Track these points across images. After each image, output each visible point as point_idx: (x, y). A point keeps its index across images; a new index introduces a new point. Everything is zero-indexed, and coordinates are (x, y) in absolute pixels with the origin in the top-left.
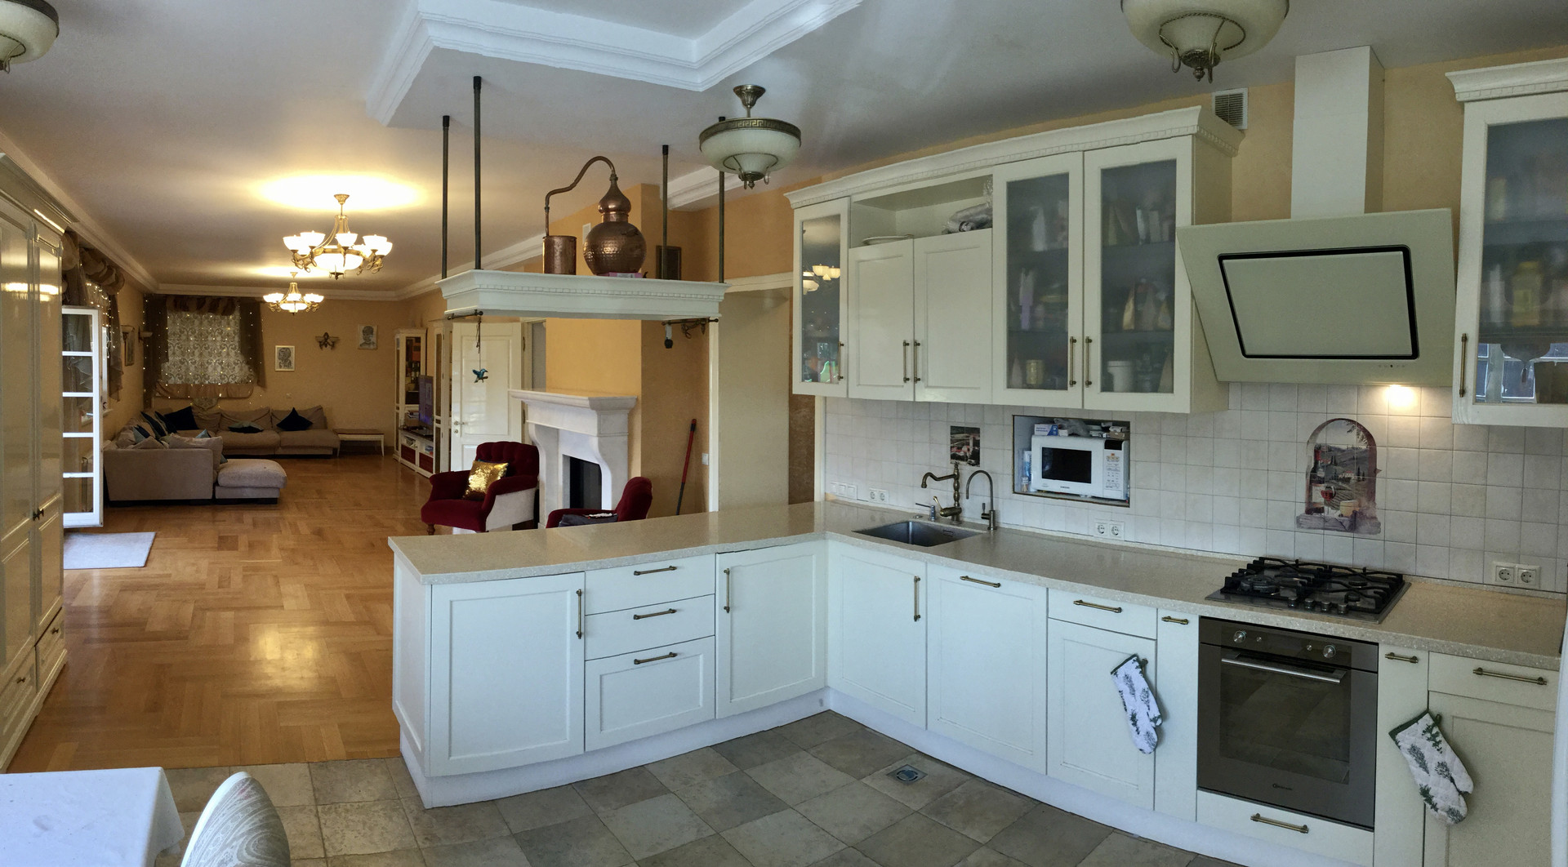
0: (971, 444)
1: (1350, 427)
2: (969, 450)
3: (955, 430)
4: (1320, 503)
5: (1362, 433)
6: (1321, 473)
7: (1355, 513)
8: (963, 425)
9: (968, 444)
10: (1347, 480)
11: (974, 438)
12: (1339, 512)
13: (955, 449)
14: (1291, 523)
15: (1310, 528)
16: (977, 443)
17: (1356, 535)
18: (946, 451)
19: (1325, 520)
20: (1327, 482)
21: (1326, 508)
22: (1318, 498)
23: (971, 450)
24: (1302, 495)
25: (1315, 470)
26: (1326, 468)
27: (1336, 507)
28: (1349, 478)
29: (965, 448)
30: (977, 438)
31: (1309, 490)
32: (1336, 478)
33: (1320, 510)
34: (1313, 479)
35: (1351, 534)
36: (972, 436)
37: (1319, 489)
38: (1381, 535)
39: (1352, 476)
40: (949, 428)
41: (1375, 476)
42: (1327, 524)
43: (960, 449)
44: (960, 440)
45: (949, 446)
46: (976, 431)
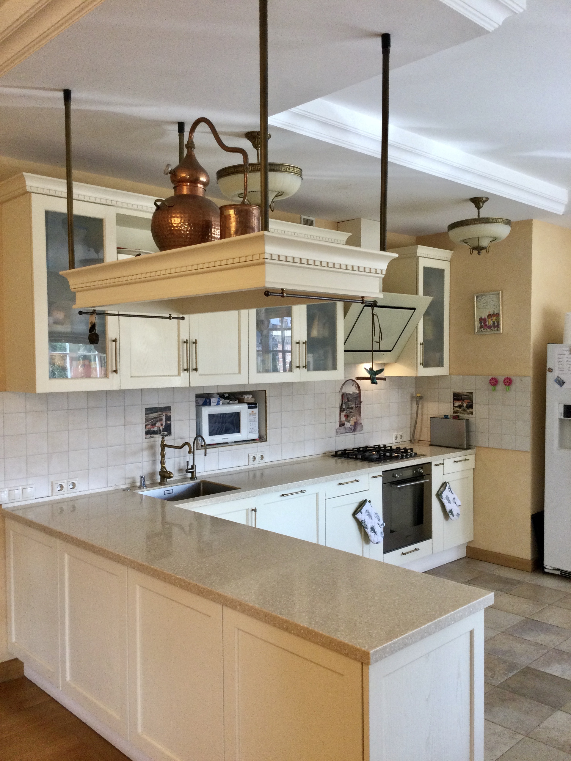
0: (164, 419)
1: (352, 383)
2: (162, 425)
3: (149, 411)
4: (344, 421)
5: (357, 386)
6: (344, 407)
7: (355, 423)
8: (156, 406)
9: (161, 420)
10: (352, 408)
11: (166, 415)
12: (350, 424)
13: (149, 426)
14: (334, 433)
15: (341, 434)
16: (169, 418)
17: (355, 433)
18: (141, 429)
19: (345, 428)
20: (346, 410)
21: (346, 423)
22: (343, 419)
23: (164, 424)
24: (337, 419)
25: (342, 405)
26: (346, 403)
27: (349, 422)
28: (353, 407)
29: (158, 424)
30: (169, 414)
31: (340, 415)
32: (349, 408)
33: (344, 424)
34: (342, 410)
35: (354, 433)
36: (164, 414)
37: (344, 413)
38: (362, 432)
39: (354, 406)
40: (144, 411)
41: (361, 405)
42: (346, 430)
43: (153, 425)
44: (155, 418)
45: (144, 425)
46: (168, 409)
